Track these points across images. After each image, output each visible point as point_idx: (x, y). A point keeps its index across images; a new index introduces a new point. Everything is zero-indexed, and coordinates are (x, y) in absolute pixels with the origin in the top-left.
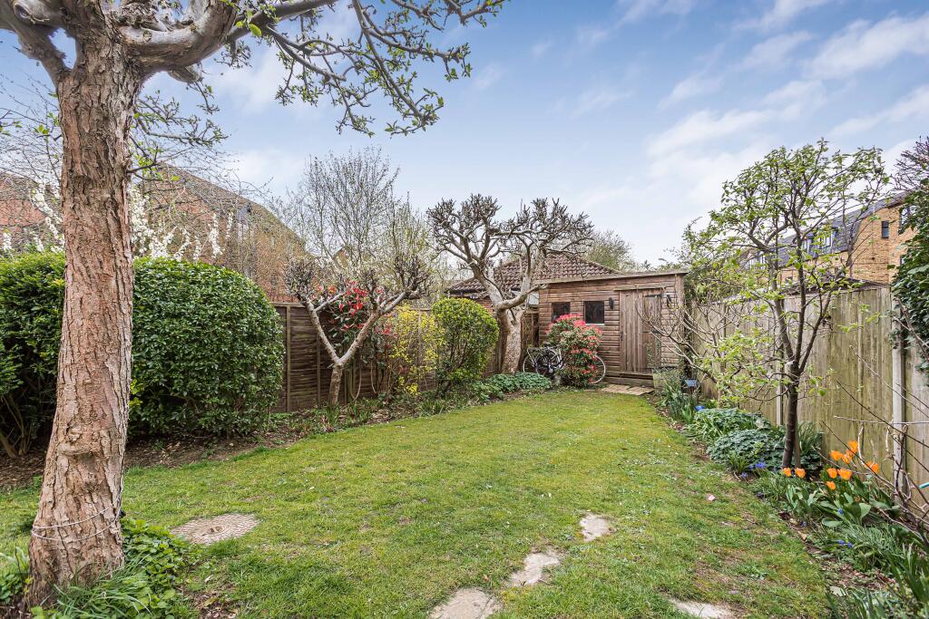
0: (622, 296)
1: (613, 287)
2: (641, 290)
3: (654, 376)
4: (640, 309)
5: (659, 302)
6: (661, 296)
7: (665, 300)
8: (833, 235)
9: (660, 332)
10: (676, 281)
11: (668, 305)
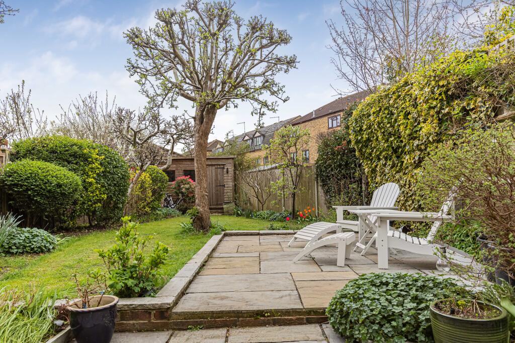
2: (214, 165)
3: (225, 206)
4: (214, 174)
5: (223, 171)
6: (224, 168)
7: (225, 170)
8: (262, 138)
9: (224, 186)
10: (231, 161)
11: (227, 172)
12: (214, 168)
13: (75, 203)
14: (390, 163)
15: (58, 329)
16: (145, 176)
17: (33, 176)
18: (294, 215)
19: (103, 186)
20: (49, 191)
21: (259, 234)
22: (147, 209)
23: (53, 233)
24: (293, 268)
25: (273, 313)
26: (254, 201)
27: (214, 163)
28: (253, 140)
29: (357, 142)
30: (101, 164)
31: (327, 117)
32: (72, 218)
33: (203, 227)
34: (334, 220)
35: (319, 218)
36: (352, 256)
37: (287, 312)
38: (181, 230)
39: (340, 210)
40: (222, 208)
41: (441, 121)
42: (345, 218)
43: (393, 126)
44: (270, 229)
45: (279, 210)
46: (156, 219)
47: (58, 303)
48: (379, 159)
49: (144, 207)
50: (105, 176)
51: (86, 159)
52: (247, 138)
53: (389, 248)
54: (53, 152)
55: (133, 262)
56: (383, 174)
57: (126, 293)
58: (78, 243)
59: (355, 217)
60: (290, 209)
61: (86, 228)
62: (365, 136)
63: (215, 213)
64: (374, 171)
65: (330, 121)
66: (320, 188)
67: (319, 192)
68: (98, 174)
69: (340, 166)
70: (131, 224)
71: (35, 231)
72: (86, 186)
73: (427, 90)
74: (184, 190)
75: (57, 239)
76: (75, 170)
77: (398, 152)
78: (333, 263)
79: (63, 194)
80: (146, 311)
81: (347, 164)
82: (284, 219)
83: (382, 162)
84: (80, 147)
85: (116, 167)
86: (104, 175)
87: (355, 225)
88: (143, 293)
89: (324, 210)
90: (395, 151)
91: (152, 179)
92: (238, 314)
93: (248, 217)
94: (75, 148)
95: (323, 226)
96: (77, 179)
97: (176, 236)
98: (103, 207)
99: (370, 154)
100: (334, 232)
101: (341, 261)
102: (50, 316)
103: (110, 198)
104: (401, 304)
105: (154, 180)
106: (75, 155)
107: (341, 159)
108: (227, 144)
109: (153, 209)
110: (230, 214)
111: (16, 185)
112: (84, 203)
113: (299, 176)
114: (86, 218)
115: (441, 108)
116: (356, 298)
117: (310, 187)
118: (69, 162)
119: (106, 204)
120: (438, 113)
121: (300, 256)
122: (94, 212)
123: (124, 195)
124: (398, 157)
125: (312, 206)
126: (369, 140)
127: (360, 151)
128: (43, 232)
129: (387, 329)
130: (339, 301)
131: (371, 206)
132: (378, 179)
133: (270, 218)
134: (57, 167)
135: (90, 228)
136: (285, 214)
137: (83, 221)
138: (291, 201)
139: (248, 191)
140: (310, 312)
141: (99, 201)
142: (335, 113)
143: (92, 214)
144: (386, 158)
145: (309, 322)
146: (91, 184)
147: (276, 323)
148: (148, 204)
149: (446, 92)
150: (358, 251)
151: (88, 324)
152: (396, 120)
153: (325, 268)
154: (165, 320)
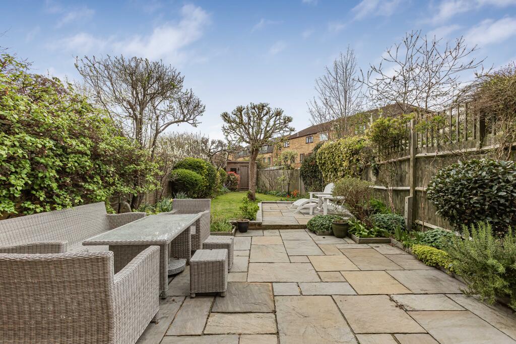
0: (241, 167)
1: (239, 165)
4: (246, 170)
12: (246, 167)
14: (333, 174)
18: (289, 194)
19: (207, 180)
20: (192, 183)
21: (276, 203)
24: (294, 215)
25: (291, 226)
26: (268, 185)
27: (246, 164)
29: (320, 163)
30: (207, 170)
31: (305, 137)
32: (194, 194)
33: (252, 199)
34: (308, 198)
35: (301, 197)
36: (315, 212)
37: (295, 226)
39: (311, 194)
41: (350, 162)
42: (313, 197)
43: (333, 160)
45: (281, 191)
47: (231, 221)
48: (329, 172)
50: (209, 176)
51: (201, 168)
53: (328, 209)
54: (190, 165)
56: (330, 178)
59: (317, 197)
60: (287, 191)
62: (323, 161)
64: (326, 176)
65: (307, 139)
66: (302, 181)
67: (301, 183)
68: (206, 175)
69: (312, 171)
73: (345, 149)
74: (232, 179)
76: (198, 173)
77: (336, 170)
78: (308, 214)
80: (255, 225)
81: (315, 171)
82: (284, 196)
83: (330, 173)
84: (200, 163)
87: (317, 200)
89: (304, 192)
90: (335, 169)
92: (281, 226)
93: (265, 194)
94: (198, 163)
95: (304, 200)
99: (325, 169)
100: (309, 203)
101: (311, 213)
102: (231, 224)
103: (209, 185)
104: (326, 222)
106: (198, 166)
107: (313, 169)
111: (180, 180)
113: (292, 174)
115: (350, 157)
116: (315, 221)
117: (297, 180)
118: (196, 170)
119: (208, 188)
120: (349, 159)
121: (296, 211)
124: (336, 172)
125: (298, 190)
126: (324, 163)
127: (321, 167)
129: (322, 227)
130: (310, 222)
131: (324, 193)
132: (328, 180)
133: (277, 195)
134: (193, 172)
136: (285, 193)
138: (287, 187)
139: (265, 180)
140: (302, 226)
141: (206, 186)
142: (310, 135)
144: (331, 172)
145: (301, 228)
146: (203, 178)
147: (292, 228)
149: (352, 152)
150: (318, 210)
151: (243, 226)
152: (335, 158)
153: (306, 215)
154: (260, 227)
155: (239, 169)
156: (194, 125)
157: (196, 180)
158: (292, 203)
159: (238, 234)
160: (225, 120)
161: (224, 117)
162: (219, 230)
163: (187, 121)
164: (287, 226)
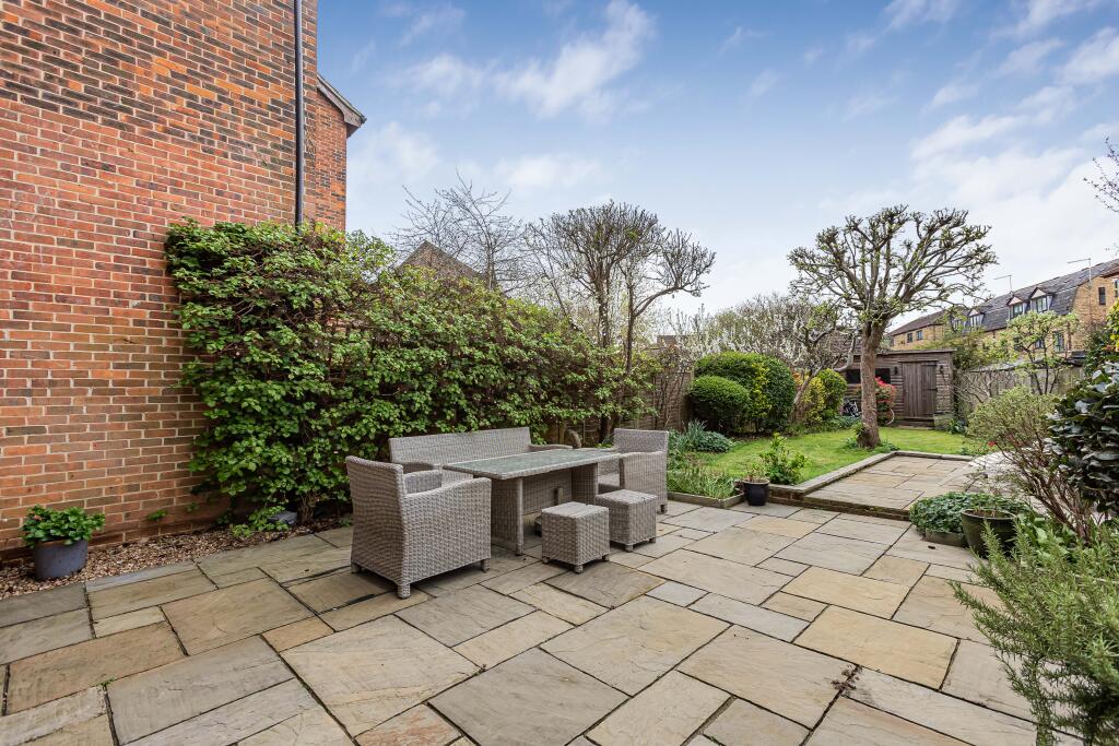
0: (905, 365)
1: (898, 359)
2: (920, 362)
3: (936, 418)
4: (919, 373)
5: (934, 370)
6: (936, 366)
7: (938, 368)
8: (1049, 299)
9: (936, 390)
10: (947, 356)
11: (942, 372)
12: (919, 365)
13: (744, 411)
15: (737, 493)
16: (817, 382)
17: (713, 390)
19: (768, 397)
20: (724, 403)
21: (940, 458)
22: (818, 418)
23: (728, 437)
27: (919, 359)
28: (1028, 303)
30: (767, 377)
32: (741, 424)
33: (868, 445)
38: (845, 444)
40: (933, 421)
44: (961, 454)
46: (829, 430)
47: (737, 480)
49: (815, 415)
50: (770, 388)
51: (753, 372)
52: (1015, 300)
54: (727, 368)
55: (780, 463)
57: (775, 480)
58: (747, 447)
61: (753, 434)
63: (921, 426)
68: (764, 386)
70: (779, 438)
71: (715, 434)
72: (754, 396)
75: (730, 442)
76: (743, 383)
79: (735, 406)
80: (788, 493)
84: (749, 362)
85: (782, 378)
86: (770, 386)
88: (787, 483)
91: (825, 384)
92: (850, 505)
94: (744, 363)
96: (747, 392)
97: (838, 451)
98: (770, 415)
102: (733, 486)
103: (775, 408)
105: (828, 386)
106: (744, 370)
108: (974, 312)
109: (825, 418)
110: (942, 429)
111: (701, 397)
112: (751, 412)
114: (753, 425)
118: (739, 376)
119: (772, 413)
122: (761, 420)
123: (789, 404)
128: (722, 437)
134: (731, 382)
135: (757, 434)
137: (751, 428)
141: (766, 410)
143: (758, 422)
145: (906, 519)
146: (757, 394)
148: (819, 412)
151: (753, 491)
154: (799, 500)
155: (896, 372)
156: (696, 293)
157: (732, 398)
158: (968, 461)
159: (743, 507)
160: (802, 267)
161: (796, 260)
162: (702, 493)
163: (682, 288)
164: (867, 507)
